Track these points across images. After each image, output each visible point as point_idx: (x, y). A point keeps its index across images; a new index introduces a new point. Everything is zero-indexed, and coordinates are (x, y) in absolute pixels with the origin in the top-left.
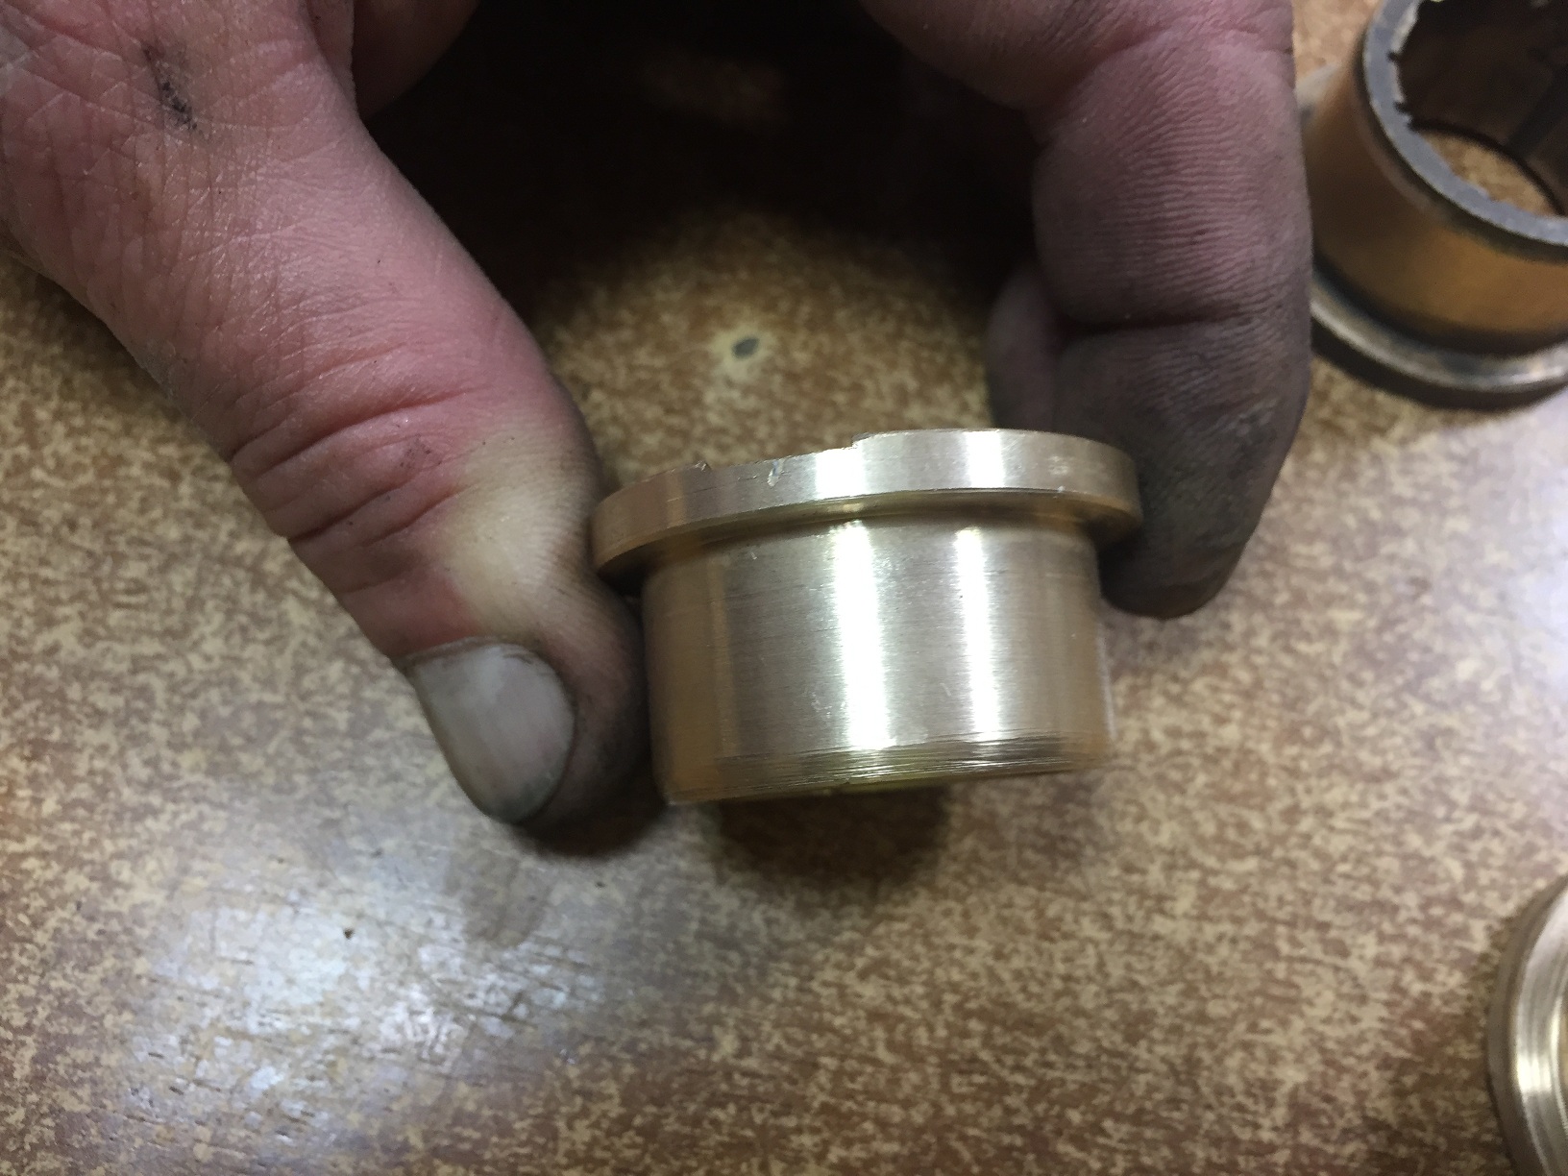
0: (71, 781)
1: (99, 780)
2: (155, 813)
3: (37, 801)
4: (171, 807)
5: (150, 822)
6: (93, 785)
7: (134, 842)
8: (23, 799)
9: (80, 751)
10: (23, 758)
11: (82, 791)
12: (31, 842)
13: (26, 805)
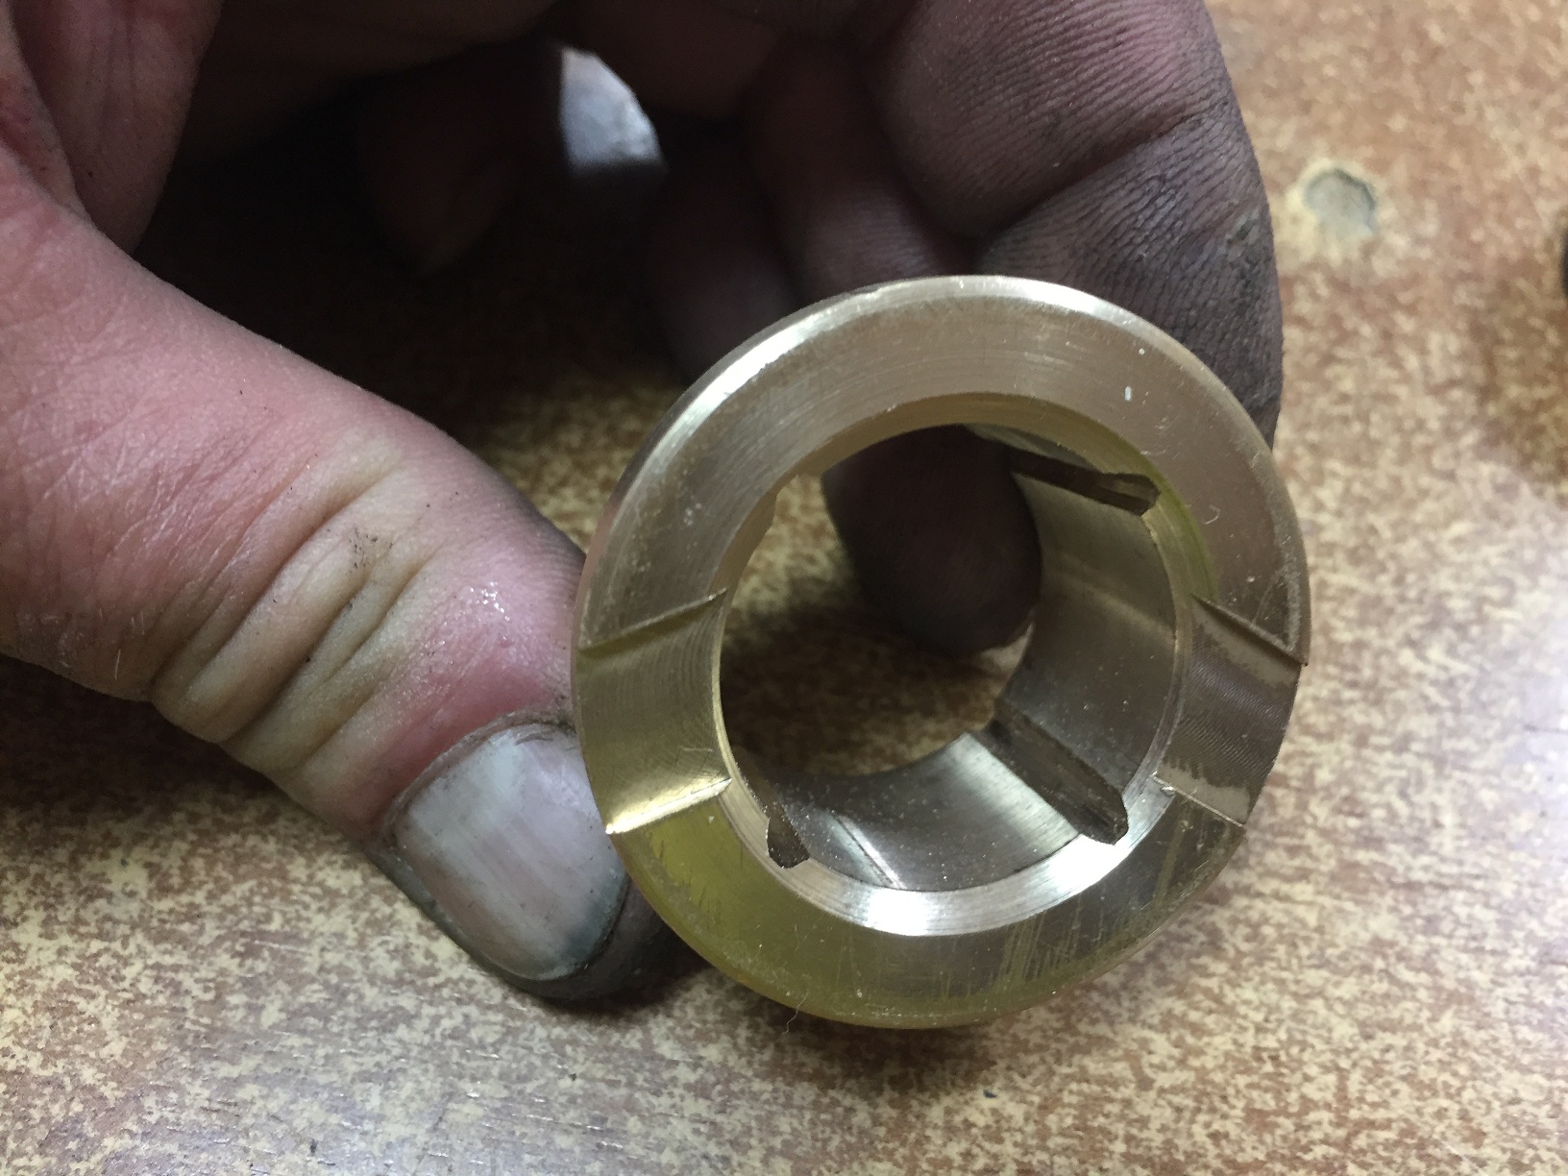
0: (298, 983)
1: (334, 979)
2: (409, 1019)
3: (254, 1009)
4: (428, 1010)
5: (402, 1031)
6: (327, 986)
7: (383, 1058)
8: (236, 1007)
9: (308, 942)
10: (235, 954)
11: (314, 994)
12: (247, 1064)
13: (240, 1014)
